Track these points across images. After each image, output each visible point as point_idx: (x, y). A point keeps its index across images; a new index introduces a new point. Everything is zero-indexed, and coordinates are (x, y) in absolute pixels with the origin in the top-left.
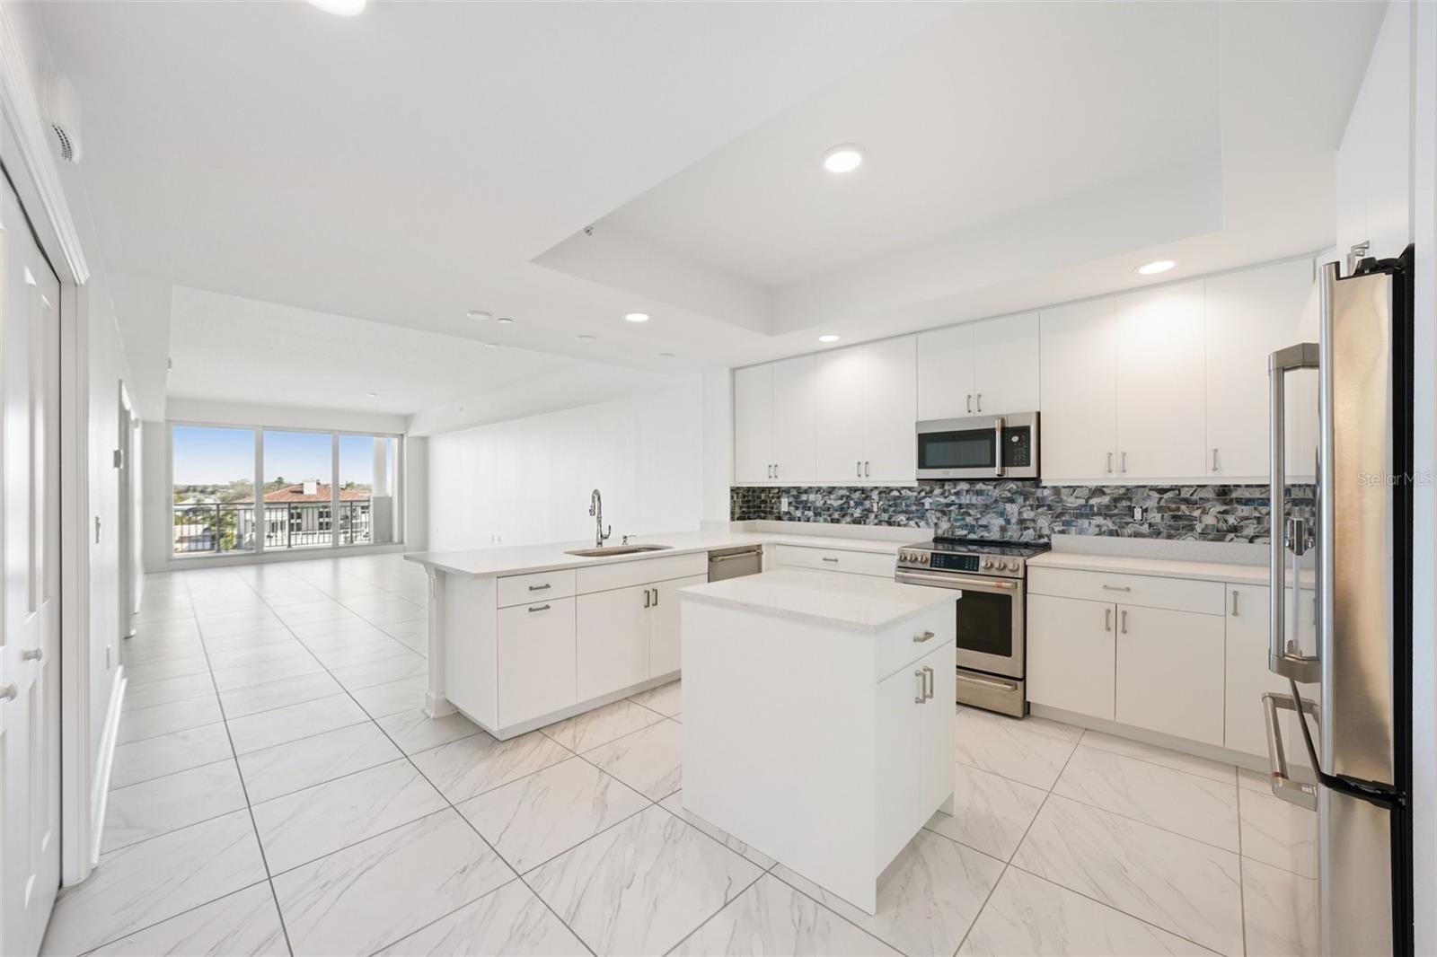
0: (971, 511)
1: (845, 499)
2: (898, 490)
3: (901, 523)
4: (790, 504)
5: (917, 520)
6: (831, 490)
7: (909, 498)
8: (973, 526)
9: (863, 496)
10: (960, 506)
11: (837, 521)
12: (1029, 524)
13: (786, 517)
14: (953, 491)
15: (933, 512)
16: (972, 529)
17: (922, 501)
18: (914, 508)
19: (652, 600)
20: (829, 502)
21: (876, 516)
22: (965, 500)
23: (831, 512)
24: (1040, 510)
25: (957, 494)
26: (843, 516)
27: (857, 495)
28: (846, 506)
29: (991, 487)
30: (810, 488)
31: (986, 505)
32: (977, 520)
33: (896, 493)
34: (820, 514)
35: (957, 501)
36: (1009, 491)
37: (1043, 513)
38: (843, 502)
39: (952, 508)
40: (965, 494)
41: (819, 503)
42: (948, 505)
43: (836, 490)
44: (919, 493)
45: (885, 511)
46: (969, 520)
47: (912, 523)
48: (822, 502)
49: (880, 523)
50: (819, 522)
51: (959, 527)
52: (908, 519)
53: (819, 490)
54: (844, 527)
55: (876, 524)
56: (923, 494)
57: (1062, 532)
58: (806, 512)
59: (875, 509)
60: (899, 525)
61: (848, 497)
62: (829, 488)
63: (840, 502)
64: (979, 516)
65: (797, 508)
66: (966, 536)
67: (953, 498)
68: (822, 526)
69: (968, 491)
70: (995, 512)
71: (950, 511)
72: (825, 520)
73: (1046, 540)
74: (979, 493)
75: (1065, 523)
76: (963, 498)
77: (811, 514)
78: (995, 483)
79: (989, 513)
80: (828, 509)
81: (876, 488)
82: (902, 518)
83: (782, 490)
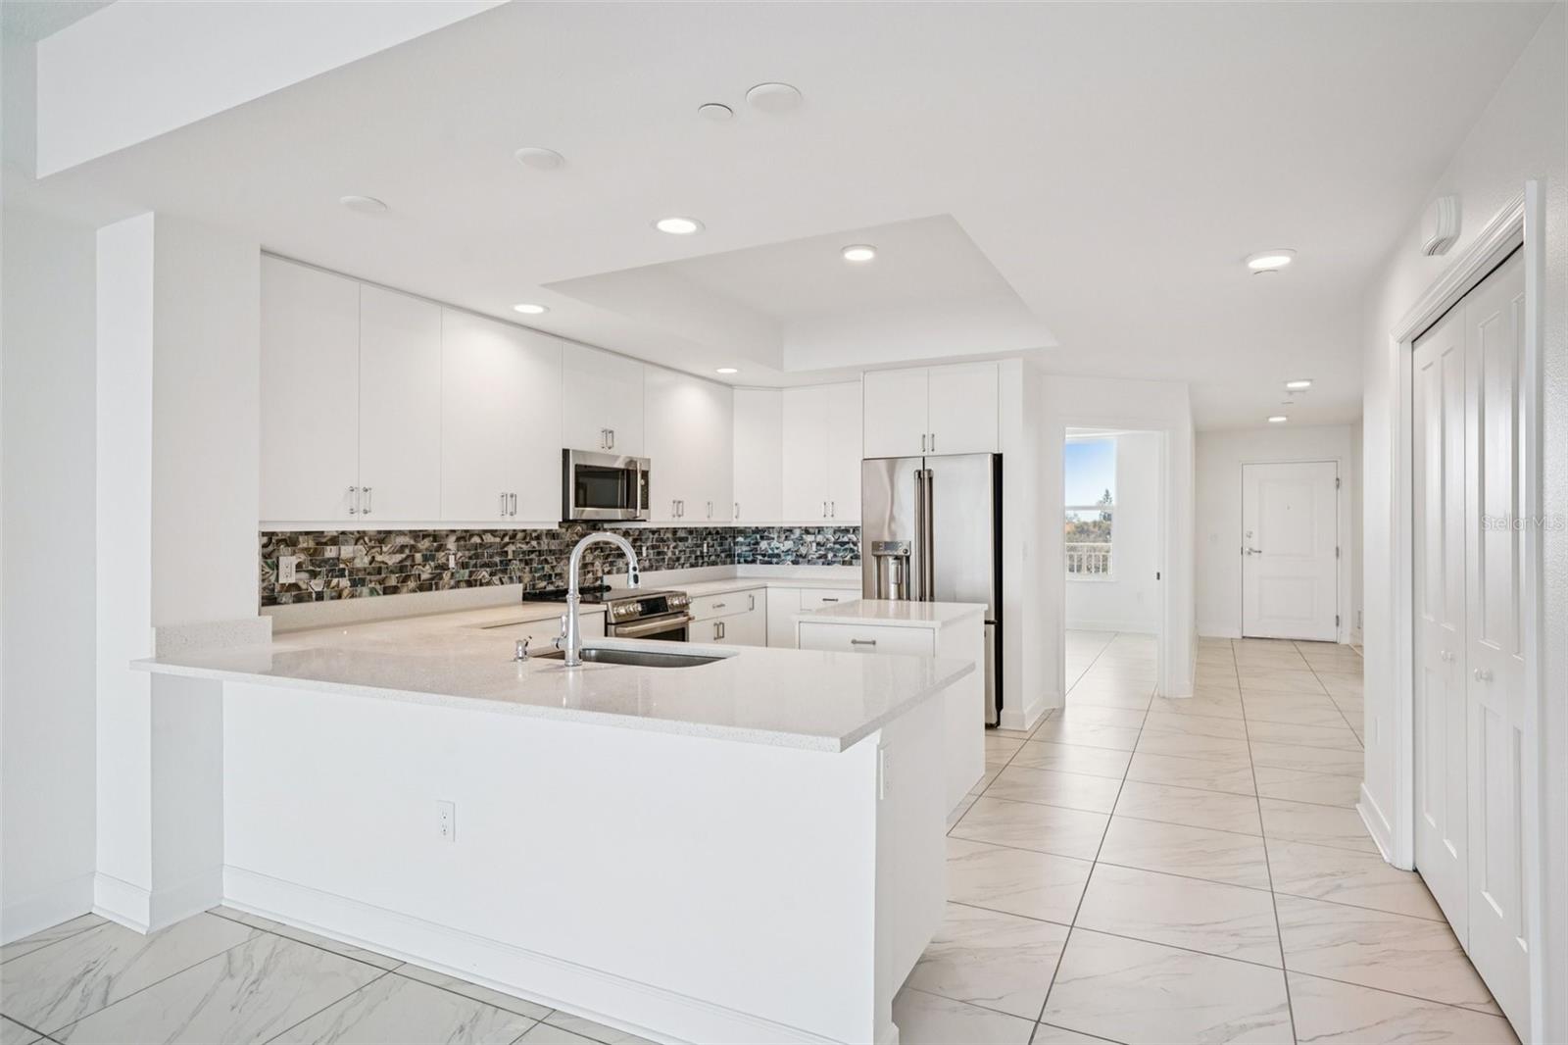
0: (549, 558)
1: (407, 551)
2: (481, 534)
3: (483, 581)
4: (299, 567)
5: (500, 575)
6: (383, 537)
7: (491, 545)
9: (435, 544)
10: (540, 553)
11: (395, 590)
12: (590, 568)
13: (286, 597)
15: (516, 562)
17: (506, 549)
18: (497, 559)
20: (379, 558)
21: (452, 574)
23: (383, 575)
24: (596, 553)
26: (405, 580)
27: (425, 544)
28: (408, 563)
29: (564, 530)
30: (343, 533)
31: (561, 550)
32: (553, 568)
33: (476, 540)
34: (362, 582)
35: (537, 548)
36: (577, 534)
37: (598, 556)
38: (404, 556)
39: (533, 556)
40: (544, 538)
41: (362, 562)
42: (530, 552)
43: (393, 536)
44: (502, 540)
45: (464, 566)
46: (547, 567)
47: (495, 579)
48: (367, 560)
49: (457, 585)
50: (360, 596)
51: (539, 578)
52: (492, 574)
53: (360, 537)
54: (406, 599)
55: (452, 588)
56: (507, 539)
57: (609, 573)
58: (335, 581)
59: (452, 564)
60: (481, 585)
61: (413, 548)
62: (379, 532)
63: (399, 557)
64: (555, 564)
65: (314, 575)
66: (545, 588)
67: (534, 543)
68: (369, 603)
71: (531, 560)
72: (373, 592)
73: (599, 582)
75: (612, 564)
76: (542, 542)
77: (345, 582)
79: (563, 559)
80: (379, 571)
81: (453, 531)
82: (484, 574)
83: (280, 537)
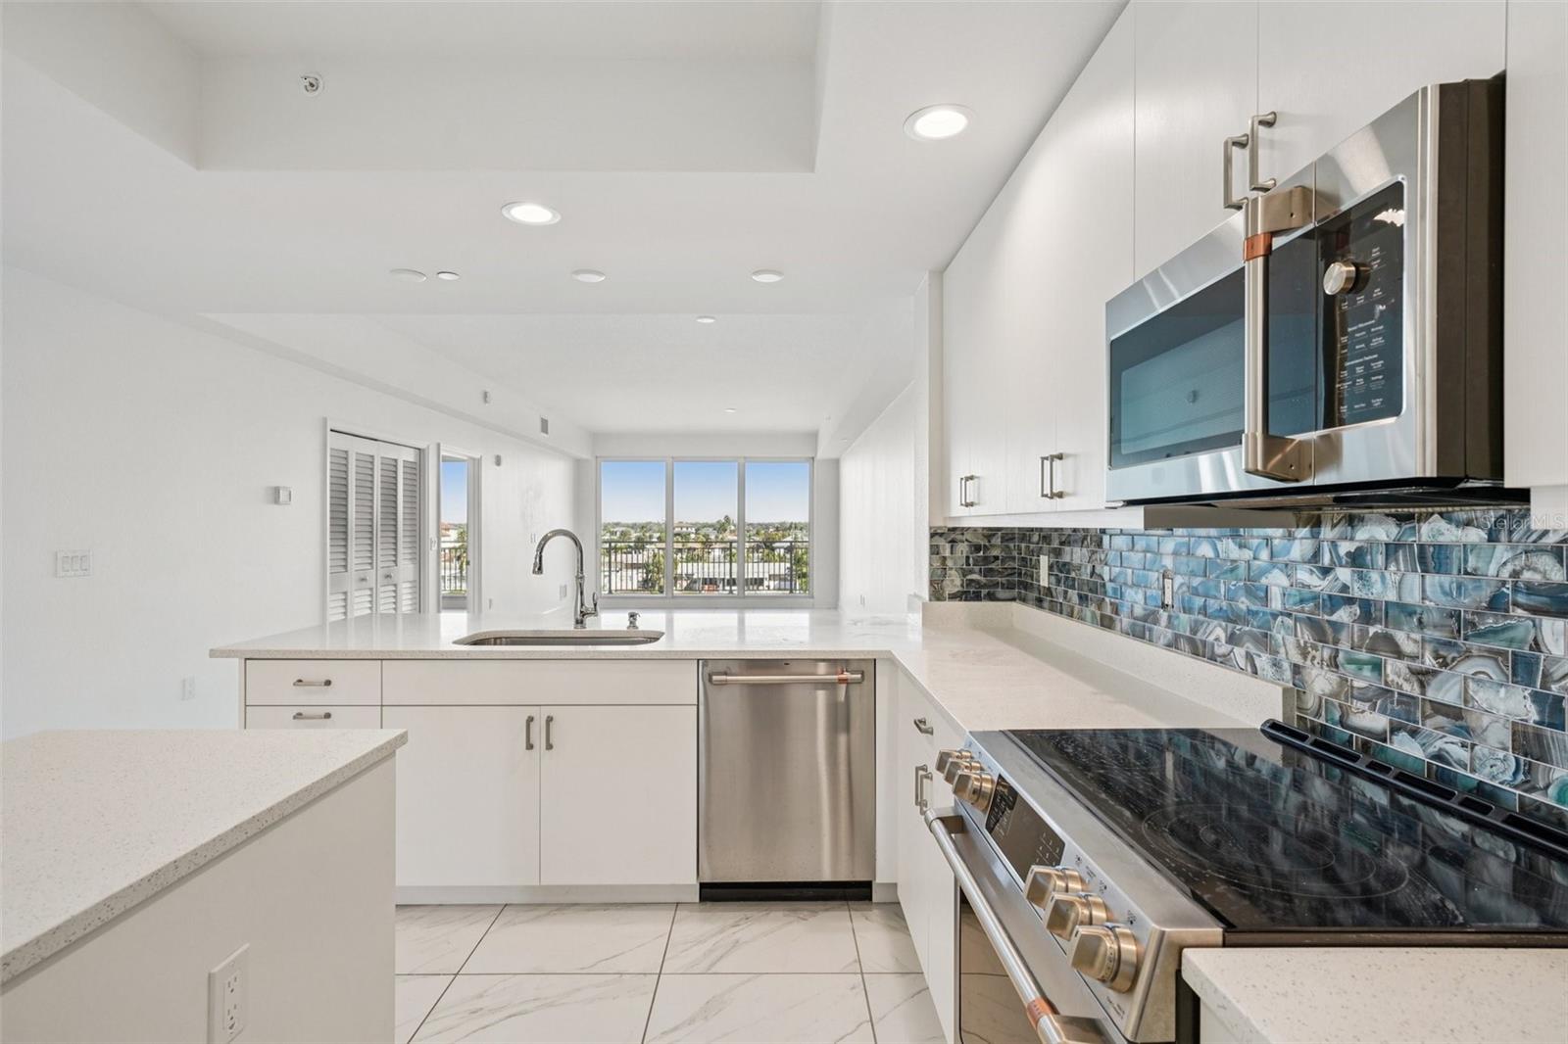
0: (1400, 637)
1: (1121, 562)
4: (1050, 569)
5: (1253, 650)
8: (1407, 700)
10: (1368, 611)
11: (1109, 623)
14: (1345, 547)
15: (1290, 622)
16: (1407, 715)
21: (1172, 618)
22: (1385, 585)
23: (1101, 597)
25: (1357, 559)
26: (1118, 612)
28: (1124, 583)
29: (1475, 535)
30: (1074, 530)
31: (1455, 615)
32: (1423, 676)
33: (1209, 551)
34: (1086, 601)
35: (1357, 592)
38: (1120, 570)
39: (1343, 615)
40: (1380, 559)
41: (1086, 571)
42: (1334, 603)
45: (1186, 606)
46: (1395, 670)
47: (1239, 653)
48: (1089, 569)
49: (1178, 643)
50: (1084, 620)
51: (1362, 698)
52: (1232, 639)
53: (1085, 537)
55: (1173, 645)
58: (1070, 594)
59: (1169, 597)
60: (1212, 657)
64: (1429, 662)
65: (1059, 581)
66: (1385, 739)
67: (1344, 574)
68: (1089, 633)
69: (1392, 549)
70: (1495, 655)
71: (1337, 627)
72: (1093, 618)
74: (1431, 559)
76: (1375, 576)
77: (1075, 597)
78: (1492, 514)
79: (1467, 655)
80: (1098, 589)
82: (1220, 634)
83: (1043, 534)
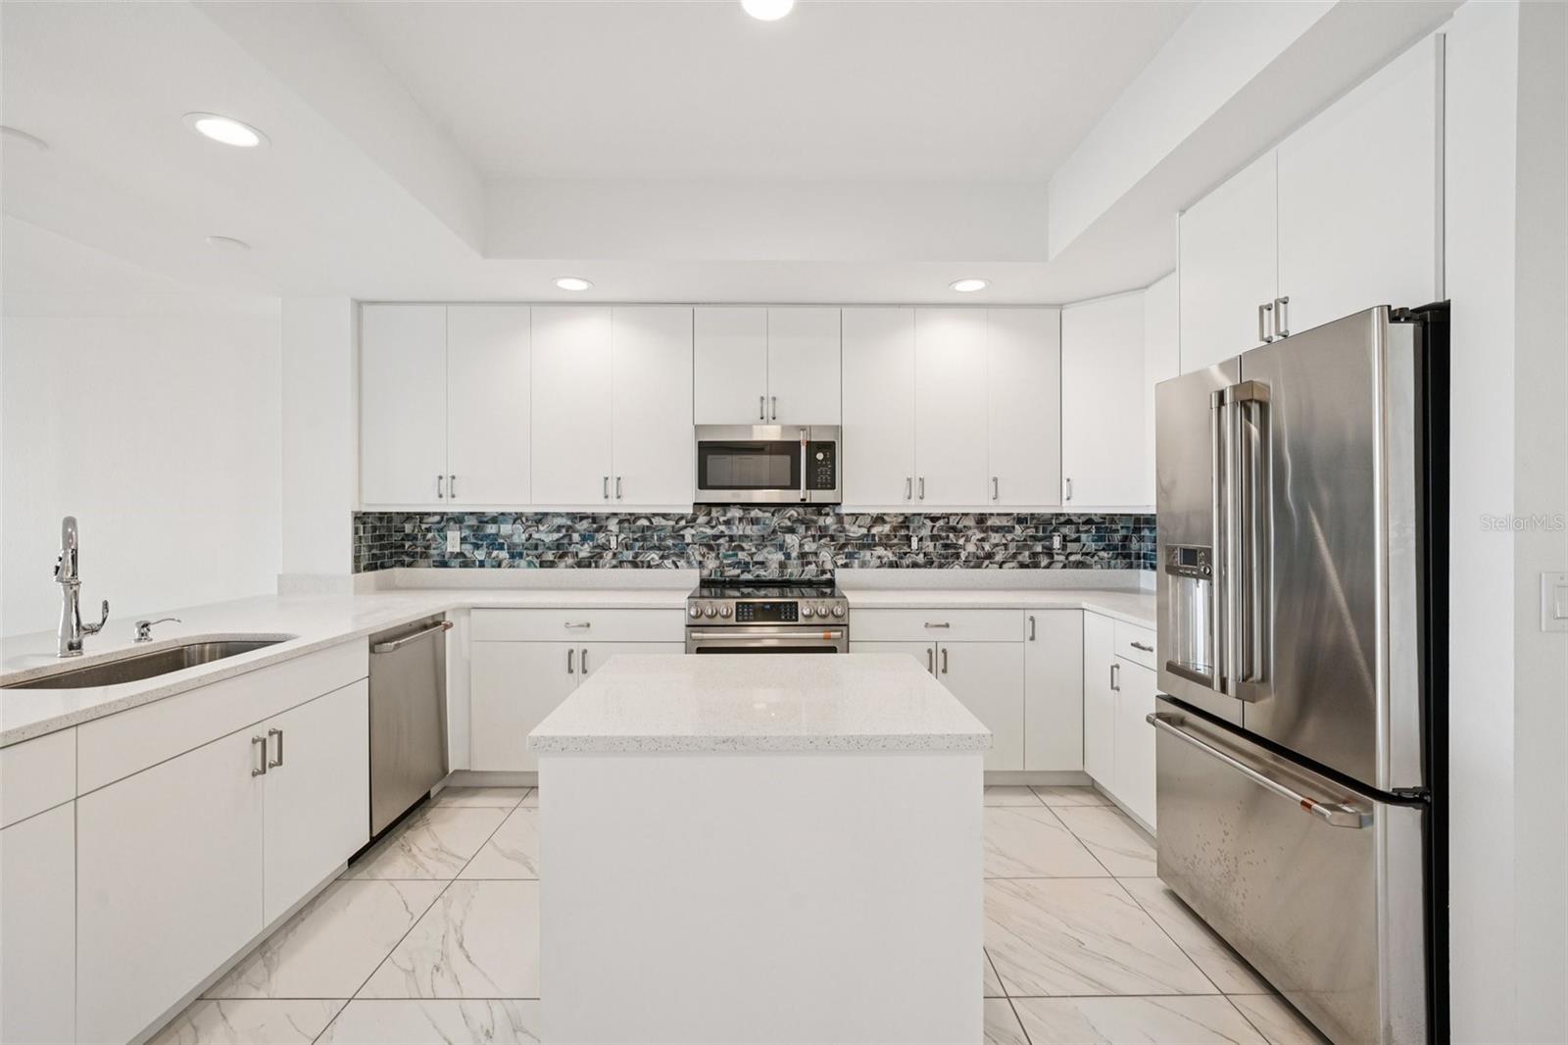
0: (744, 545)
1: (564, 531)
2: (648, 518)
3: (652, 563)
4: (463, 540)
5: (675, 559)
6: (540, 518)
7: (663, 528)
8: (747, 564)
9: (595, 526)
10: (731, 538)
11: (552, 564)
12: (811, 558)
13: (455, 562)
14: (722, 519)
15: (697, 547)
16: (745, 567)
17: (682, 533)
18: (670, 542)
19: (272, 756)
20: (536, 536)
21: (615, 554)
22: (737, 530)
23: (540, 551)
24: (822, 541)
25: (728, 523)
26: (562, 557)
27: (584, 525)
28: (566, 541)
29: (768, 515)
30: (502, 514)
31: (763, 536)
32: (752, 555)
33: (644, 522)
34: (521, 555)
35: (727, 533)
36: (789, 519)
37: (826, 545)
38: (561, 535)
39: (721, 541)
40: (737, 522)
41: (520, 537)
42: (716, 537)
43: (550, 517)
44: (677, 523)
45: (628, 547)
46: (742, 555)
47: (667, 562)
48: (524, 537)
49: (620, 564)
50: (518, 567)
51: (729, 565)
52: (662, 557)
53: (518, 517)
54: (563, 573)
55: (614, 567)
56: (683, 523)
57: (845, 566)
58: (495, 553)
59: (613, 544)
60: (649, 566)
61: (569, 528)
62: (536, 514)
63: (556, 536)
64: (754, 550)
65: (477, 547)
66: (738, 576)
67: (722, 528)
68: (525, 573)
69: (741, 520)
70: (772, 545)
71: (719, 545)
72: (530, 564)
73: (828, 576)
74: (754, 521)
75: (850, 556)
76: (734, 527)
77: (504, 555)
78: (773, 509)
79: (766, 546)
80: (536, 547)
81: (615, 514)
82: (654, 556)
83: (449, 516)
